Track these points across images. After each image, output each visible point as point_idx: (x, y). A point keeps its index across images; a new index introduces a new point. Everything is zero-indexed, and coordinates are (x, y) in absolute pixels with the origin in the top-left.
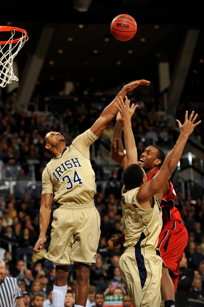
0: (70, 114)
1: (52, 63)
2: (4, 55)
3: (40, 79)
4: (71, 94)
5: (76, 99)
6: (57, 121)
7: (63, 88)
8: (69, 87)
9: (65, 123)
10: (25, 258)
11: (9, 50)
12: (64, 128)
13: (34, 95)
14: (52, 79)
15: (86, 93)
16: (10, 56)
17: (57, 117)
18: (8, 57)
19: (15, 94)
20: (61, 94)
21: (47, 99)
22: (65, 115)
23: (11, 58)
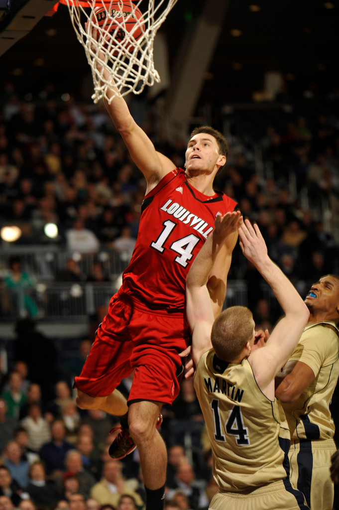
0: (276, 139)
1: (236, 33)
2: (138, 21)
3: (213, 67)
4: (279, 97)
5: (288, 108)
6: (249, 156)
7: (260, 86)
8: (274, 83)
9: (264, 160)
10: (188, 441)
11: (148, 12)
12: (265, 170)
13: (201, 101)
14: (237, 66)
15: (308, 94)
16: (151, 25)
17: (249, 147)
18: (146, 26)
19: (161, 102)
20: (258, 97)
21: (227, 109)
22: (266, 143)
23: (152, 29)
